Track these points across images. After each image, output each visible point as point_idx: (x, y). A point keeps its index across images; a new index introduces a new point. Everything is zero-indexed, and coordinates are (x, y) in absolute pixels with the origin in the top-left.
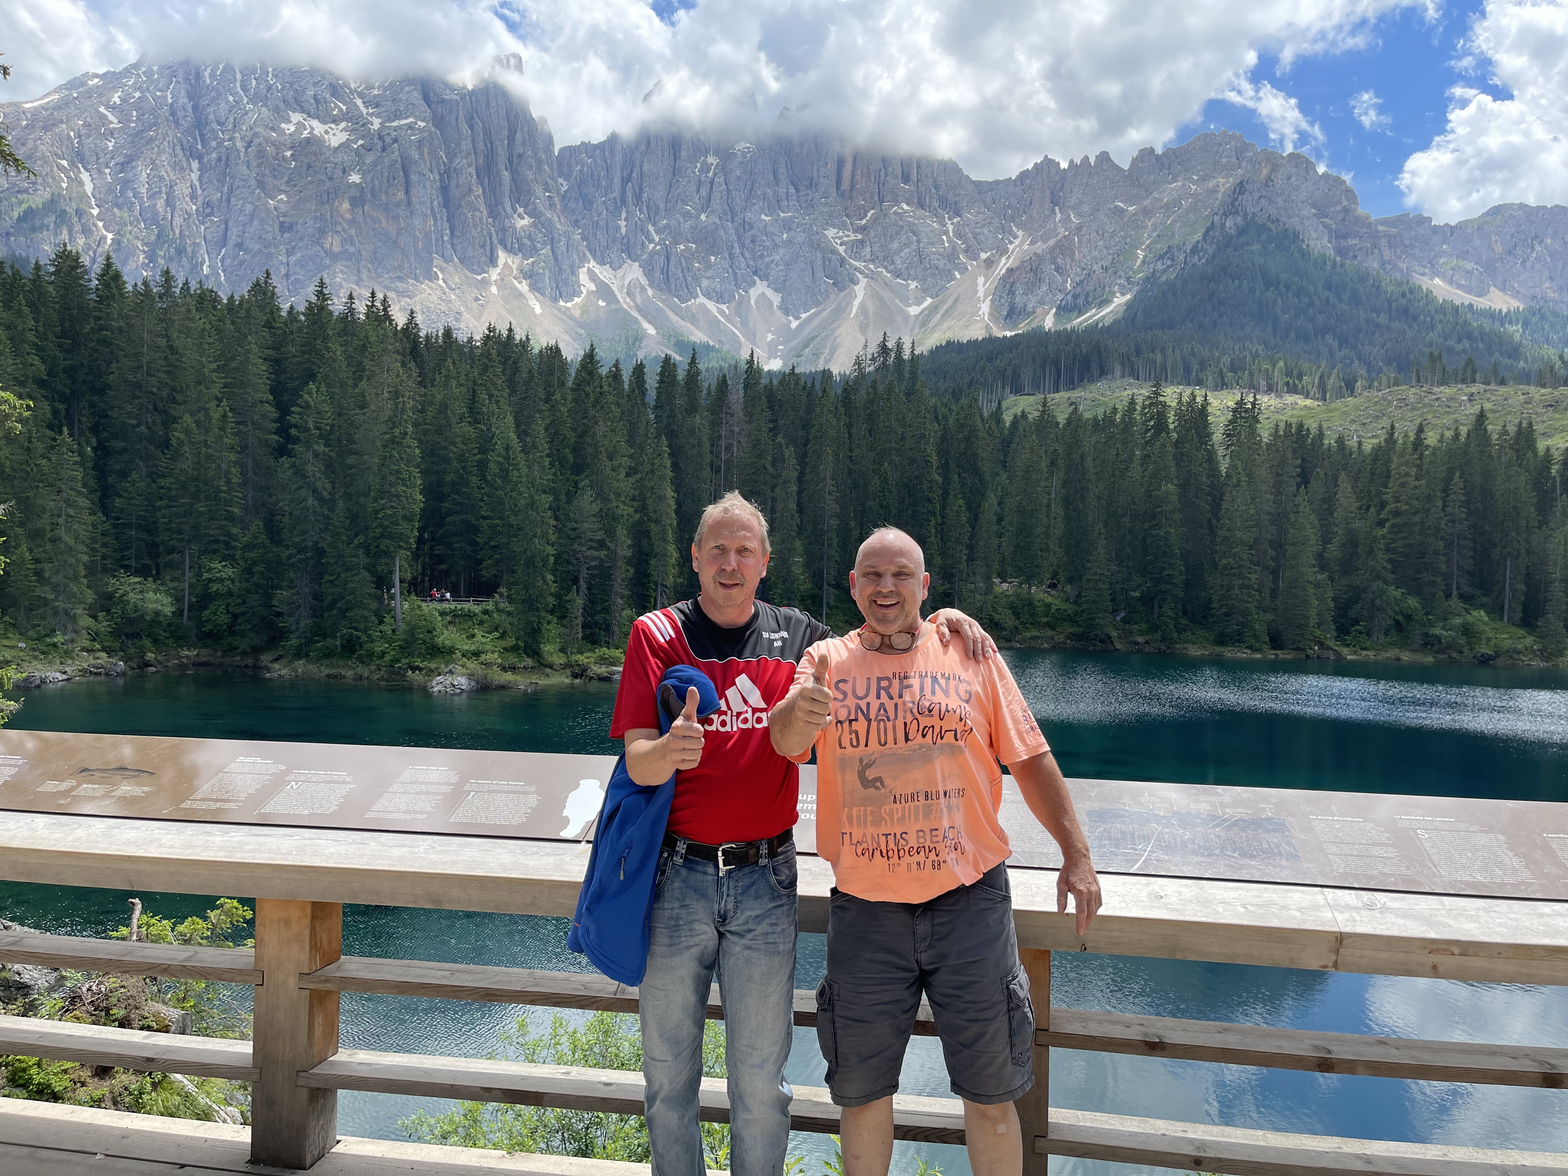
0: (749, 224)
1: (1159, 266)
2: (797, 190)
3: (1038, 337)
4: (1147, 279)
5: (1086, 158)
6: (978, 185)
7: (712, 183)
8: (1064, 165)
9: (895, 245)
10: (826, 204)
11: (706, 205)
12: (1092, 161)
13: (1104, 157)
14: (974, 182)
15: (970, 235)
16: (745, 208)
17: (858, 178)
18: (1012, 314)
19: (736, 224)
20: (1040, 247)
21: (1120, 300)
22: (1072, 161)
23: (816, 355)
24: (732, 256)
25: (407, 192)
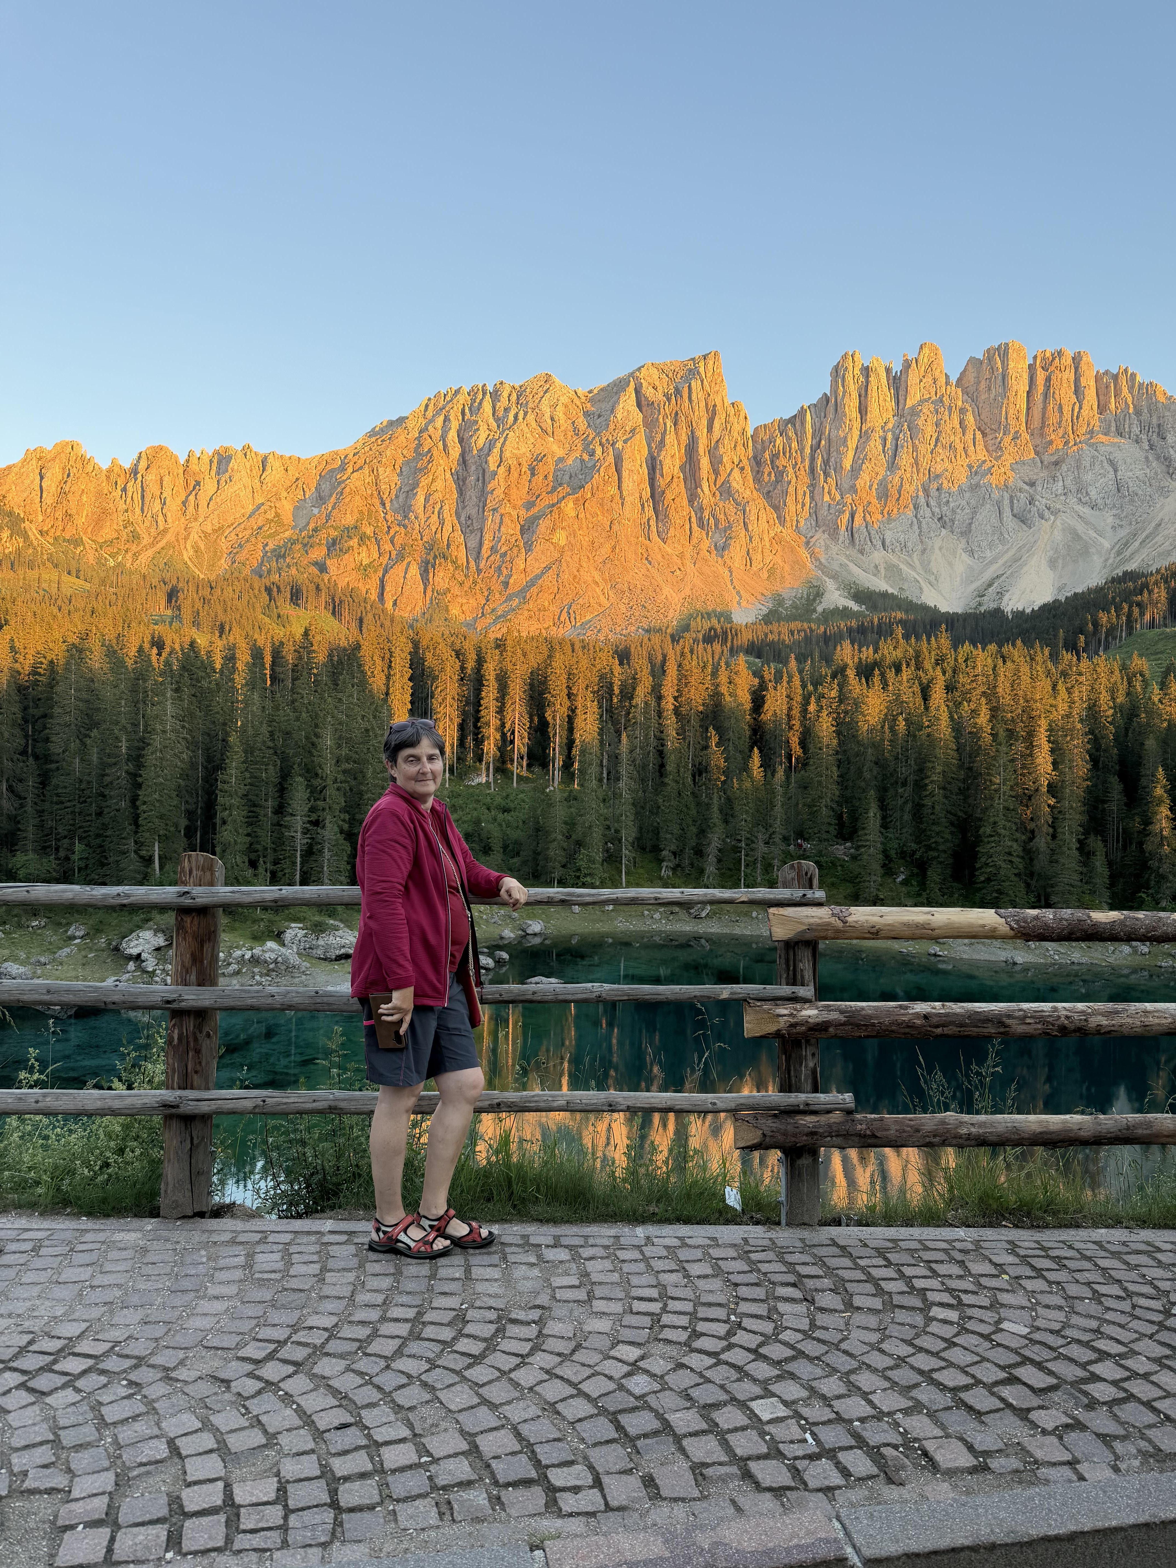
2: (984, 435)
7: (897, 439)
9: (1089, 476)
10: (1015, 445)
11: (891, 462)
16: (931, 459)
17: (1050, 414)
19: (921, 475)
23: (1000, 594)
24: (916, 507)
25: (619, 487)
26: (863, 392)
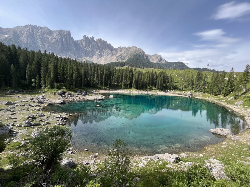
1: (129, 57)
2: (98, 47)
3: (120, 62)
4: (129, 58)
8: (122, 47)
9: (107, 53)
10: (101, 49)
11: (89, 48)
13: (125, 47)
14: (114, 48)
17: (104, 46)
18: (118, 60)
19: (92, 50)
20: (120, 54)
21: (126, 60)
23: (100, 62)
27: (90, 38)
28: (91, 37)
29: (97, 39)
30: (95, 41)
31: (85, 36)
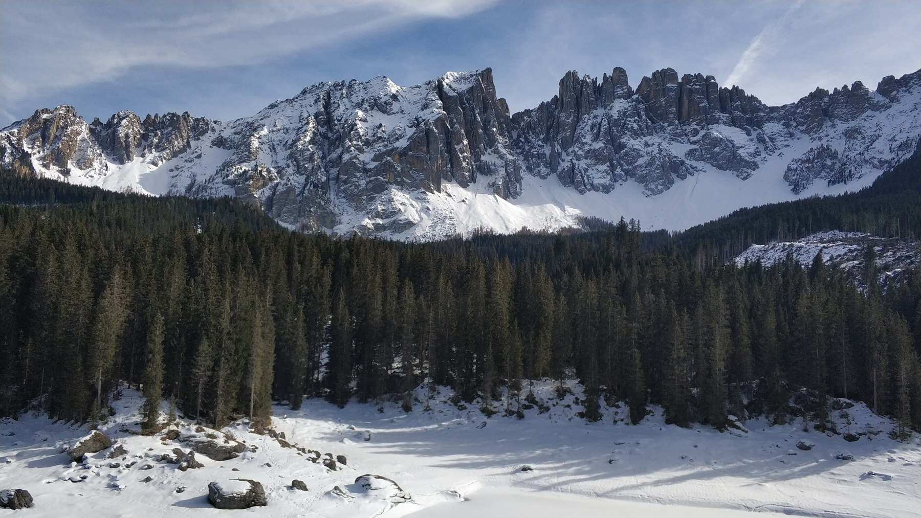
0: (622, 145)
2: (653, 122)
3: (815, 201)
5: (845, 87)
6: (773, 109)
7: (600, 124)
8: (831, 92)
9: (717, 149)
10: (671, 130)
11: (596, 138)
12: (850, 88)
13: (858, 85)
14: (769, 108)
15: (767, 140)
16: (620, 137)
17: (692, 112)
18: (796, 188)
19: (615, 147)
22: (836, 89)
24: (612, 165)
25: (428, 147)
26: (579, 96)
27: (600, 82)
28: (610, 73)
29: (645, 79)
30: (634, 88)
31: (568, 74)
